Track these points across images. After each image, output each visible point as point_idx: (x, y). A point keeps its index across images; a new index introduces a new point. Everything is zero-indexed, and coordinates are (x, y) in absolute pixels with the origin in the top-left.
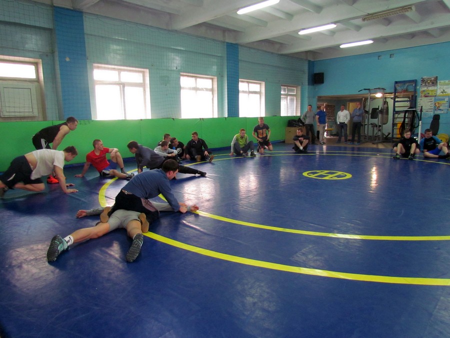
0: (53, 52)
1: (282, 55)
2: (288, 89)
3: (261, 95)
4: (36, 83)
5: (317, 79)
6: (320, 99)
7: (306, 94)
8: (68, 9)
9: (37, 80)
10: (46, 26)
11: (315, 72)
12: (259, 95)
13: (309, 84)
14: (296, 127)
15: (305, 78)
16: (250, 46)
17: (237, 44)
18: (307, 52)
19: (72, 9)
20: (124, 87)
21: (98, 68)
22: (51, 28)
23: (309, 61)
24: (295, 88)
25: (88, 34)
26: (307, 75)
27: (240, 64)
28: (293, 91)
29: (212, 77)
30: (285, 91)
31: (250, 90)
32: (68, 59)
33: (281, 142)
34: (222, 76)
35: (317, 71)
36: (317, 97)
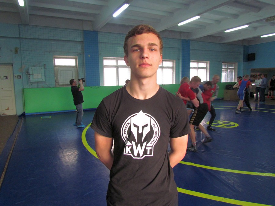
0: (83, 53)
1: (222, 44)
2: (228, 65)
3: (208, 69)
4: (75, 68)
5: (250, 57)
6: (253, 70)
7: (242, 68)
8: (90, 31)
9: (76, 67)
10: (80, 40)
11: (249, 53)
12: (205, 70)
13: (244, 61)
14: (231, 89)
15: (241, 57)
16: (199, 40)
17: (189, 40)
18: (243, 40)
19: (92, 30)
20: (118, 68)
21: (106, 59)
22: (82, 41)
23: (245, 46)
24: (234, 64)
25: (100, 42)
26: (243, 55)
27: (191, 52)
28: (232, 66)
29: (173, 60)
30: (225, 66)
31: (199, 67)
32: (89, 56)
33: (220, 99)
34: (179, 60)
35: (250, 52)
36: (250, 70)
